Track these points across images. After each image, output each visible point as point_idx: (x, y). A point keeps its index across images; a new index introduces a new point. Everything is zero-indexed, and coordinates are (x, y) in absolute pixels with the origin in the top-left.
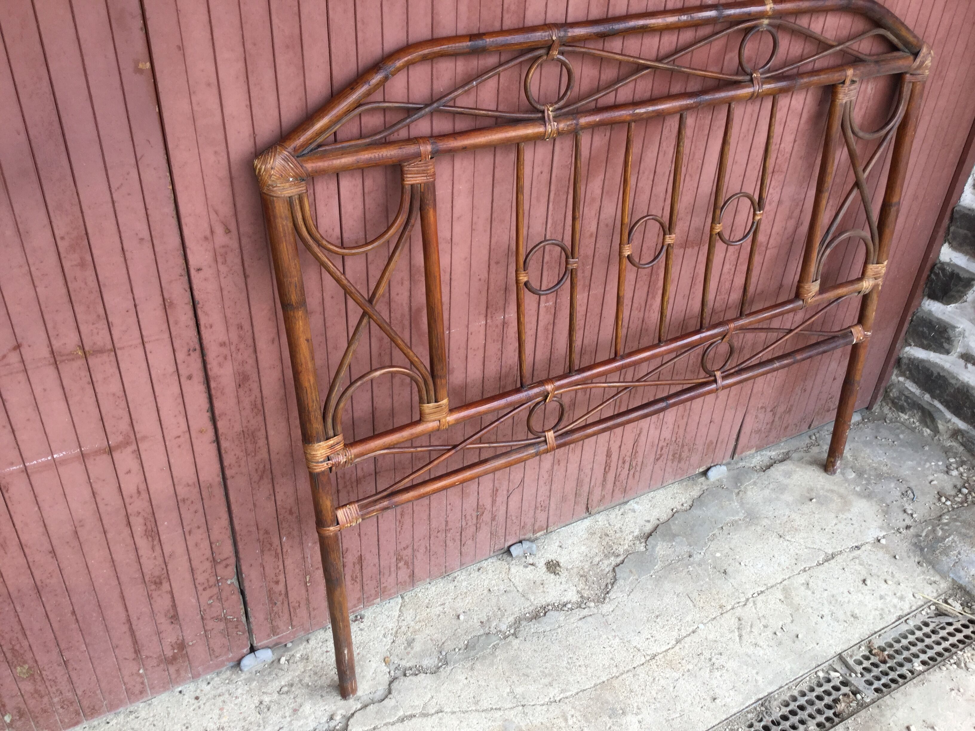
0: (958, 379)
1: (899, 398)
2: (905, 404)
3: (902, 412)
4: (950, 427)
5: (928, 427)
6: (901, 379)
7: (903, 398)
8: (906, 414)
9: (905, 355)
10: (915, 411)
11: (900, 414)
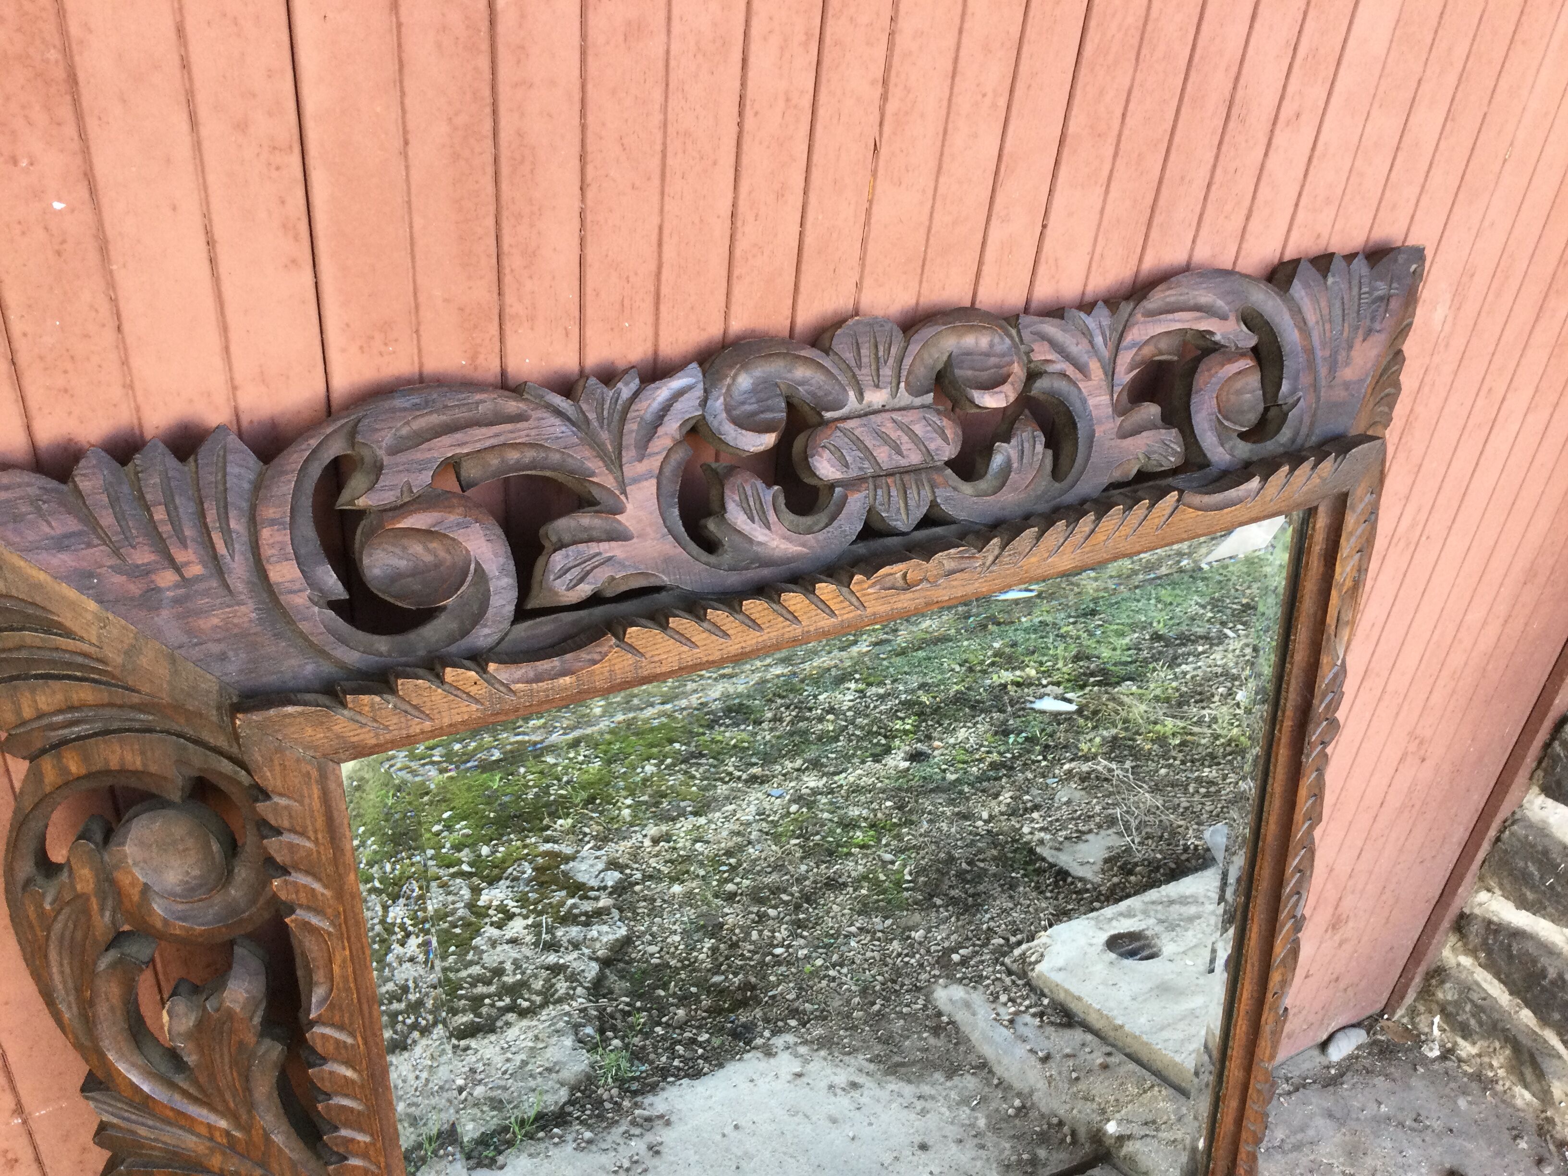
1: (1457, 1004)
2: (1473, 1022)
3: (1464, 1038)
5: (1526, 1087)
6: (1466, 961)
7: (1468, 1008)
8: (1474, 1043)
9: (1477, 911)
10: (1497, 1045)
11: (1460, 1041)
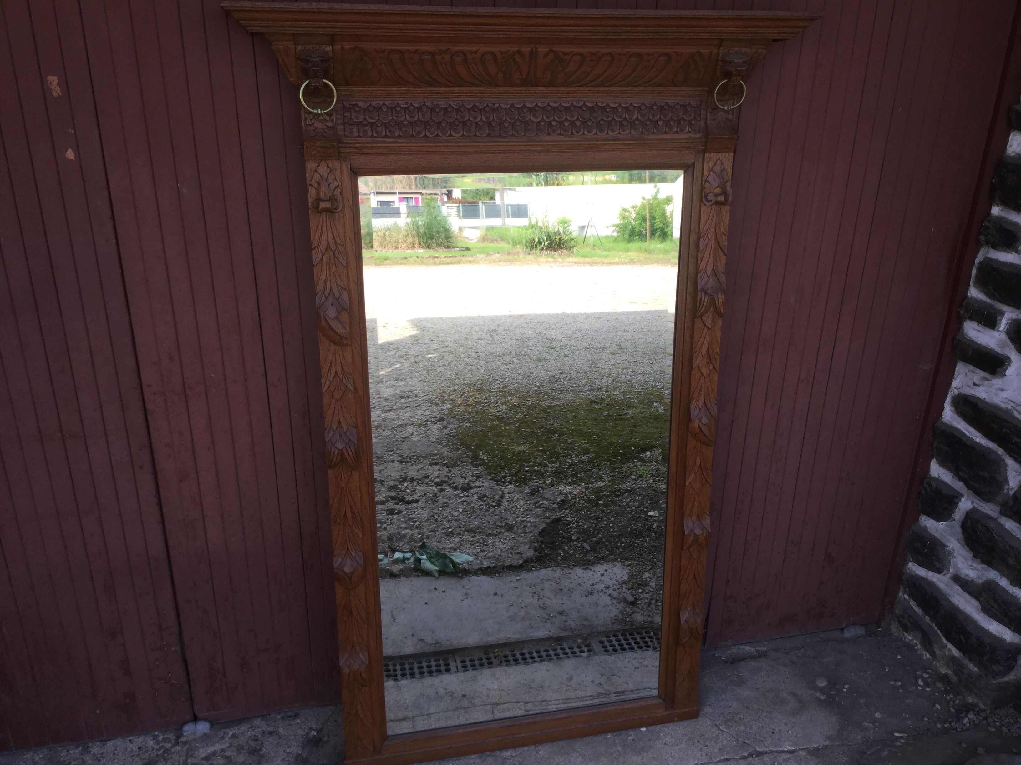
0: (950, 601)
1: (903, 616)
2: (908, 623)
3: (907, 633)
4: (947, 653)
5: (927, 651)
6: (906, 597)
7: (907, 616)
8: (909, 635)
9: (908, 572)
10: (917, 632)
11: (905, 633)
